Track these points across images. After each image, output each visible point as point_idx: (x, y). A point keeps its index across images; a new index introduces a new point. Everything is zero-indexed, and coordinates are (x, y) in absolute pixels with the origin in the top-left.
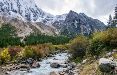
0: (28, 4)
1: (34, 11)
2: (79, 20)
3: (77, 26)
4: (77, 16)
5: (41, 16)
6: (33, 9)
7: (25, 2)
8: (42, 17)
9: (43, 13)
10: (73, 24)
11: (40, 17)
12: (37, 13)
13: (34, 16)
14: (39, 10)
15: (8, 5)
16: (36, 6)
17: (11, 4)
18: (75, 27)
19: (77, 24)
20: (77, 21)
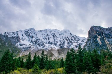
0: (63, 34)
1: (69, 39)
2: (102, 33)
3: (102, 42)
4: (98, 30)
5: (75, 41)
6: (68, 37)
7: (60, 33)
8: (77, 43)
9: (78, 39)
10: (96, 41)
11: (75, 43)
12: (72, 39)
13: (68, 43)
14: (74, 37)
15: (45, 40)
16: (71, 34)
17: (48, 38)
18: (99, 43)
19: (100, 39)
20: (99, 36)
